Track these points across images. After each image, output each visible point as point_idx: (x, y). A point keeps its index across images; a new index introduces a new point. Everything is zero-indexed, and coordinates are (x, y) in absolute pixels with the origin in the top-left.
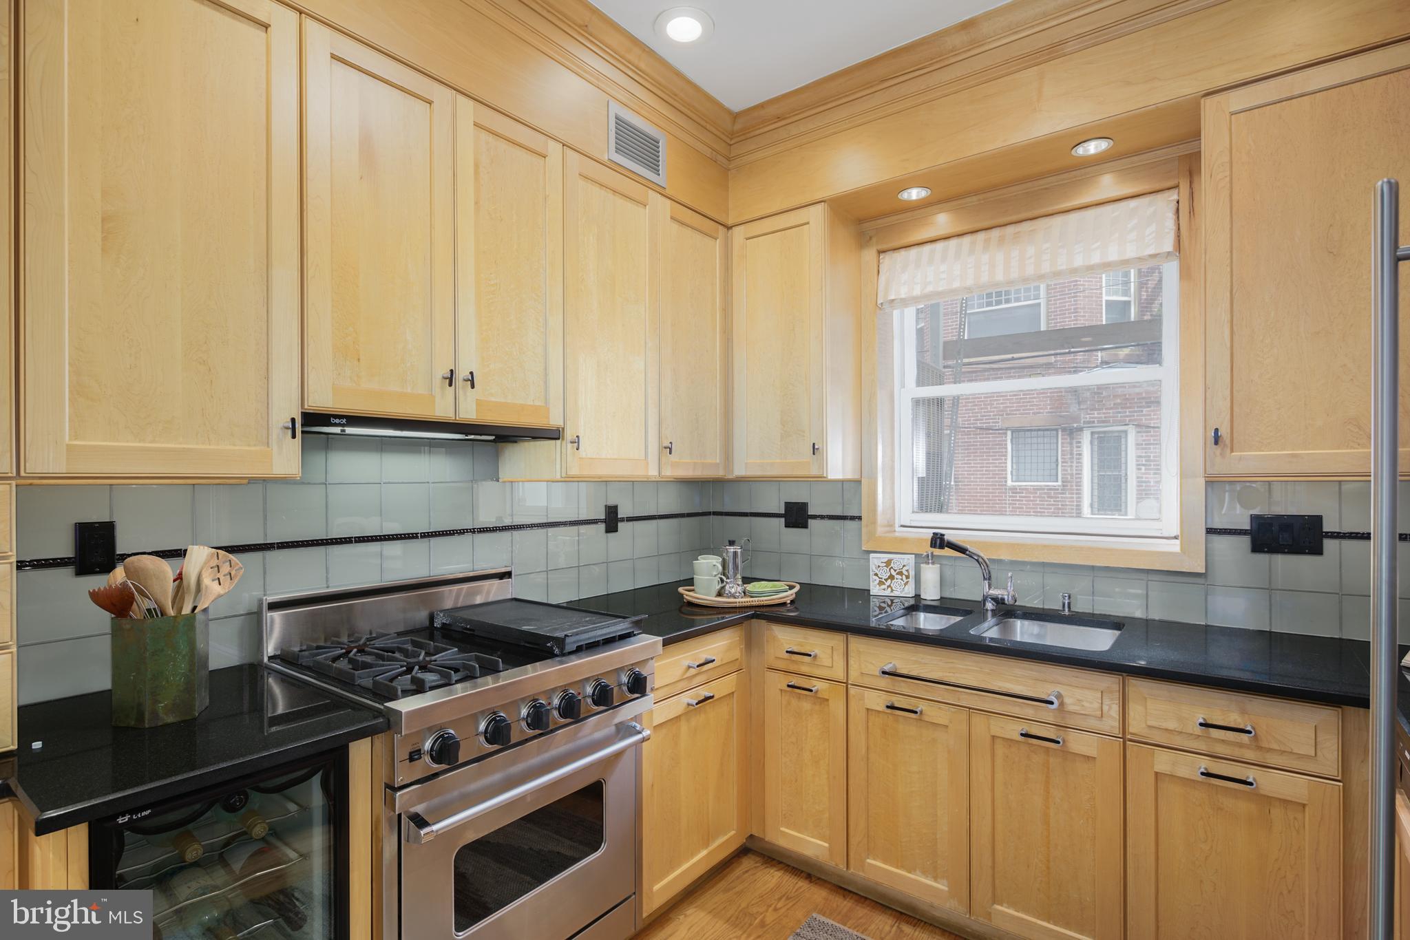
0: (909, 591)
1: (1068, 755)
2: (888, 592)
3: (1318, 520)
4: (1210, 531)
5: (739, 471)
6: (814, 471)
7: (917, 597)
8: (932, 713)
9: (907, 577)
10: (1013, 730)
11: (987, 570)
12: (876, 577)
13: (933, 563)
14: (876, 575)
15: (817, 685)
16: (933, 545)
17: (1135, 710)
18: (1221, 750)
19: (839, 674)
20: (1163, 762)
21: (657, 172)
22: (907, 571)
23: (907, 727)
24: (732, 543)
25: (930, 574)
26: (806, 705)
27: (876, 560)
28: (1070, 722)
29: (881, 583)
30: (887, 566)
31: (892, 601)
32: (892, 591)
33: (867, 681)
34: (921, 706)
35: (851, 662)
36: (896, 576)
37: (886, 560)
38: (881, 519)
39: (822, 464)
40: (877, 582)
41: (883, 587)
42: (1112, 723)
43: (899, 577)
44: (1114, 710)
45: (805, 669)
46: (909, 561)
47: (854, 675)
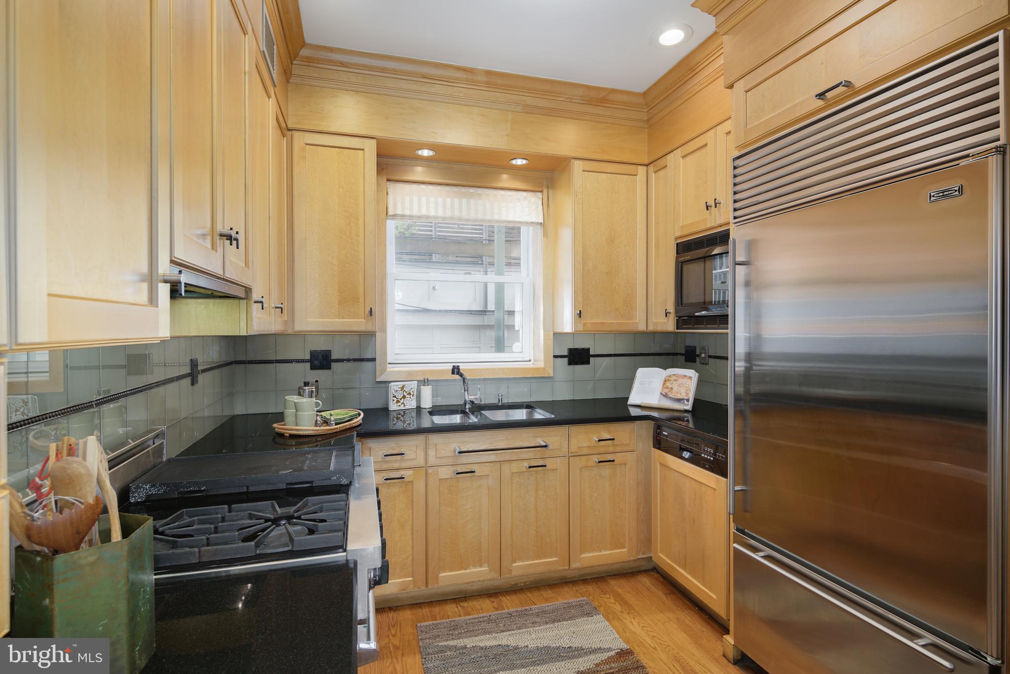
0: (414, 404)
1: (548, 471)
2: (402, 407)
3: (588, 350)
4: (555, 357)
5: (295, 328)
6: (369, 328)
7: (419, 407)
9: (413, 395)
10: (524, 467)
11: (466, 385)
12: (394, 398)
13: (428, 385)
14: (395, 397)
15: (406, 473)
16: (453, 373)
17: (573, 441)
18: (602, 450)
19: (421, 461)
20: (583, 461)
22: (413, 392)
23: (468, 483)
24: (307, 384)
25: (426, 392)
27: (394, 387)
29: (398, 402)
30: (401, 390)
31: (404, 412)
32: (404, 405)
34: (474, 467)
35: (430, 453)
36: (407, 396)
37: (401, 386)
38: (391, 360)
40: (395, 401)
41: (399, 404)
42: (564, 450)
43: (409, 396)
44: (565, 444)
45: (396, 465)
46: (414, 384)
47: (432, 460)
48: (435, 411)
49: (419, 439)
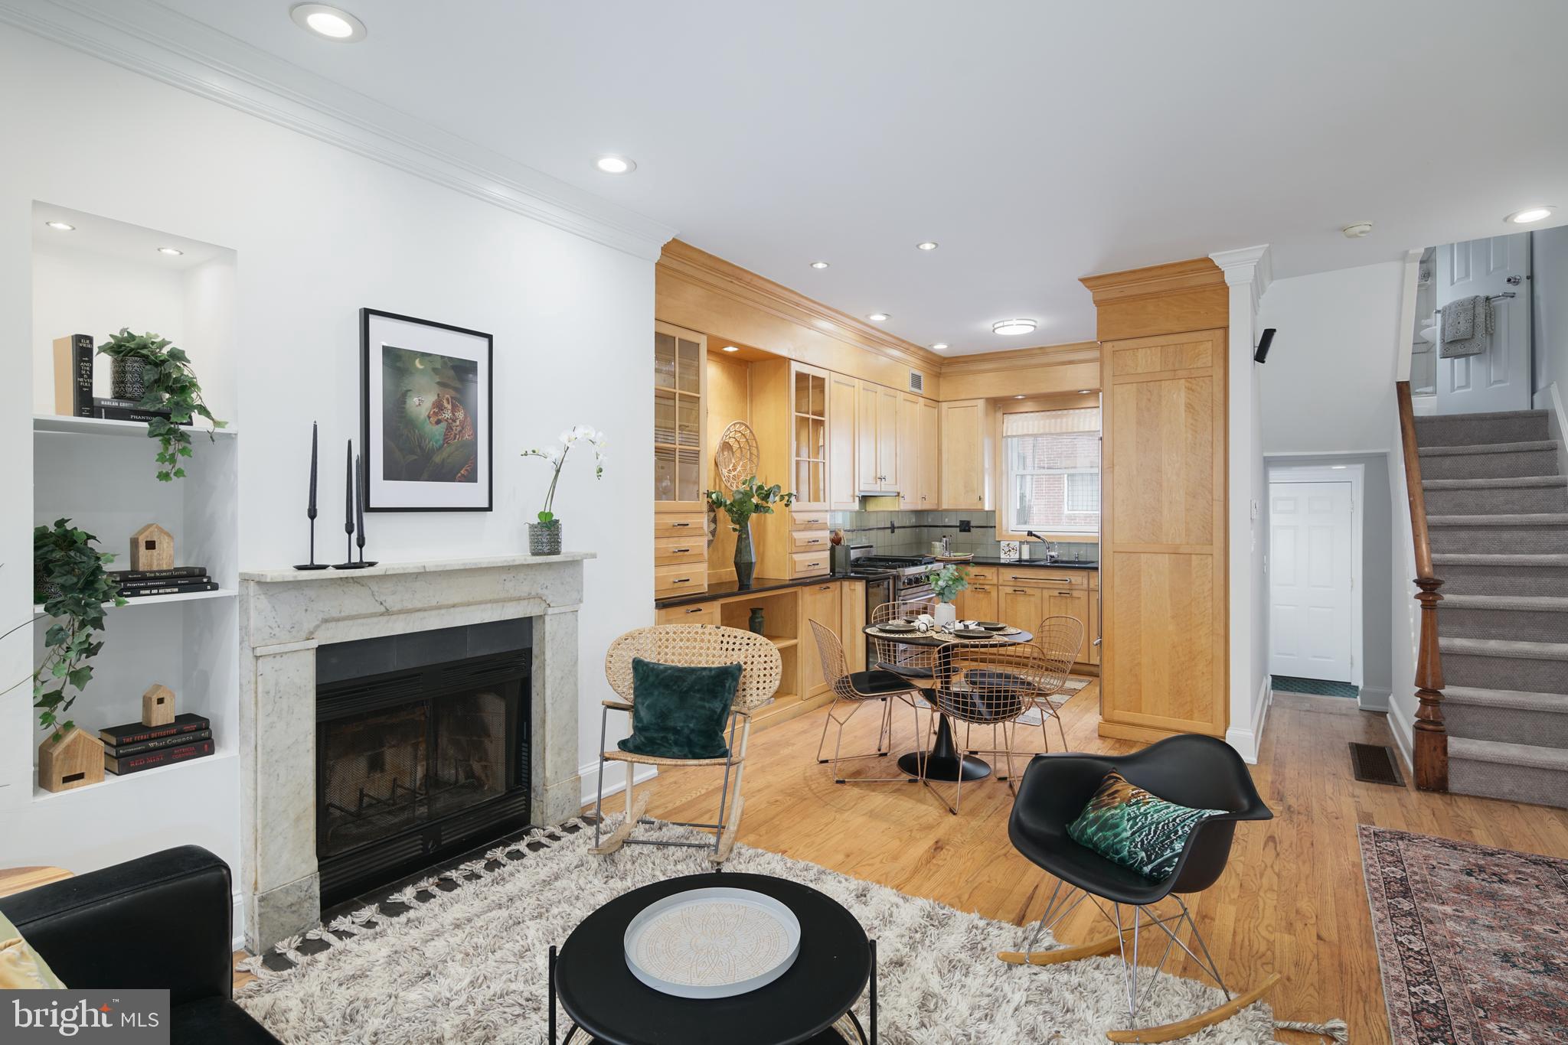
0: (1017, 556)
1: (1072, 597)
2: (1008, 557)
5: (945, 506)
6: (979, 507)
7: (1020, 558)
8: (1029, 591)
9: (1016, 550)
10: (1056, 593)
11: (1049, 546)
13: (1027, 544)
14: (1003, 550)
15: (986, 587)
16: (1027, 536)
17: (1091, 581)
19: (995, 582)
21: (920, 388)
22: (1016, 547)
23: (1021, 598)
24: (944, 537)
25: (1026, 549)
26: (981, 596)
27: (1003, 544)
28: (1074, 587)
29: (1005, 554)
30: (1008, 547)
31: (1010, 560)
32: (1010, 556)
33: (1005, 583)
34: (1025, 589)
35: (1000, 577)
36: (1011, 551)
37: (1007, 544)
38: (1004, 528)
39: (983, 504)
40: (1003, 553)
42: (1085, 586)
43: (1013, 551)
44: (1085, 582)
45: (981, 582)
46: (1017, 544)
47: (1001, 582)
48: (1031, 561)
49: (994, 570)
